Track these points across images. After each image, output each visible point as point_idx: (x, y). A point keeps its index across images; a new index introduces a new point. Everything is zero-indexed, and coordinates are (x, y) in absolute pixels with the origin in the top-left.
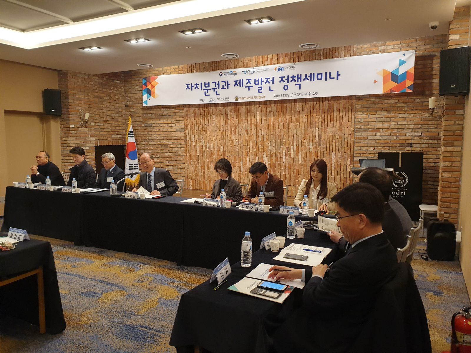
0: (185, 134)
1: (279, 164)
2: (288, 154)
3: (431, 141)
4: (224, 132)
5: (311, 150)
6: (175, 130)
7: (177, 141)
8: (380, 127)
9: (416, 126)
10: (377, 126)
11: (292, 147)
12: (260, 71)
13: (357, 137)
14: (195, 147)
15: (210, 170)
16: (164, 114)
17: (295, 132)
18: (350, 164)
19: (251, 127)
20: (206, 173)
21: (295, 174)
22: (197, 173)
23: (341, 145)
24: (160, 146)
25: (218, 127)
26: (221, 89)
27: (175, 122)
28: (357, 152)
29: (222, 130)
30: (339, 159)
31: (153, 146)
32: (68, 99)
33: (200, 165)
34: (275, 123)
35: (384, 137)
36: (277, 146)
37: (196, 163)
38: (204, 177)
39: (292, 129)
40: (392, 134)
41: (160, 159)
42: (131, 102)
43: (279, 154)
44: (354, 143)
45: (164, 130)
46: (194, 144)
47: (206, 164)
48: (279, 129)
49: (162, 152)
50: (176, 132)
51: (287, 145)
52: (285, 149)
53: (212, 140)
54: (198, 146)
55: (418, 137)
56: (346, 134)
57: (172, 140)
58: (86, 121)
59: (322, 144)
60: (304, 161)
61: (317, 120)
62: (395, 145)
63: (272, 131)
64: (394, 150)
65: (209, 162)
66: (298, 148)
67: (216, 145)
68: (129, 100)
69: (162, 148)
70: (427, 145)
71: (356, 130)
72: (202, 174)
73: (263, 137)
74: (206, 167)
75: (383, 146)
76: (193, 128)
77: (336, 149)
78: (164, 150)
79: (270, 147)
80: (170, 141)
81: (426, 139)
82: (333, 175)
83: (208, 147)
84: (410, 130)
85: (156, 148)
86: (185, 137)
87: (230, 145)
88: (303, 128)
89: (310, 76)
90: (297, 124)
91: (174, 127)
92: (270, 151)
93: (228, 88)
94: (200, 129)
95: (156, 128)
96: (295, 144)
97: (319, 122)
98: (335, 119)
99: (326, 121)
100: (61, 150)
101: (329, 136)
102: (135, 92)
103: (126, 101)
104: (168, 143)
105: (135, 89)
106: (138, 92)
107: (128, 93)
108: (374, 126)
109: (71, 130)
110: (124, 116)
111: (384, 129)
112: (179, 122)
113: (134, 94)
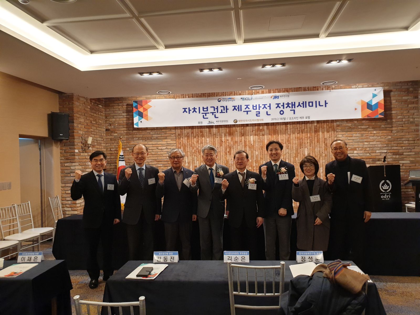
3: (394, 156)
4: (220, 154)
8: (355, 146)
9: (382, 146)
12: (258, 98)
16: (153, 138)
17: (287, 151)
26: (220, 113)
27: (165, 145)
35: (359, 155)
40: (366, 152)
42: (113, 127)
45: (153, 153)
46: (187, 165)
54: (191, 166)
57: (162, 162)
58: (89, 145)
61: (306, 141)
62: (368, 160)
68: (110, 125)
70: (391, 159)
73: (257, 157)
76: (186, 150)
77: (323, 165)
80: (159, 163)
81: (391, 155)
84: (379, 148)
88: (294, 148)
89: (303, 104)
91: (165, 150)
93: (227, 112)
94: (193, 151)
97: (307, 143)
98: (321, 140)
99: (313, 142)
100: (61, 177)
101: (317, 155)
102: (118, 117)
103: (107, 125)
104: (158, 165)
105: (118, 114)
106: (122, 117)
107: (110, 117)
108: (352, 146)
109: (75, 155)
110: (105, 140)
111: (360, 148)
112: (170, 145)
113: (117, 119)
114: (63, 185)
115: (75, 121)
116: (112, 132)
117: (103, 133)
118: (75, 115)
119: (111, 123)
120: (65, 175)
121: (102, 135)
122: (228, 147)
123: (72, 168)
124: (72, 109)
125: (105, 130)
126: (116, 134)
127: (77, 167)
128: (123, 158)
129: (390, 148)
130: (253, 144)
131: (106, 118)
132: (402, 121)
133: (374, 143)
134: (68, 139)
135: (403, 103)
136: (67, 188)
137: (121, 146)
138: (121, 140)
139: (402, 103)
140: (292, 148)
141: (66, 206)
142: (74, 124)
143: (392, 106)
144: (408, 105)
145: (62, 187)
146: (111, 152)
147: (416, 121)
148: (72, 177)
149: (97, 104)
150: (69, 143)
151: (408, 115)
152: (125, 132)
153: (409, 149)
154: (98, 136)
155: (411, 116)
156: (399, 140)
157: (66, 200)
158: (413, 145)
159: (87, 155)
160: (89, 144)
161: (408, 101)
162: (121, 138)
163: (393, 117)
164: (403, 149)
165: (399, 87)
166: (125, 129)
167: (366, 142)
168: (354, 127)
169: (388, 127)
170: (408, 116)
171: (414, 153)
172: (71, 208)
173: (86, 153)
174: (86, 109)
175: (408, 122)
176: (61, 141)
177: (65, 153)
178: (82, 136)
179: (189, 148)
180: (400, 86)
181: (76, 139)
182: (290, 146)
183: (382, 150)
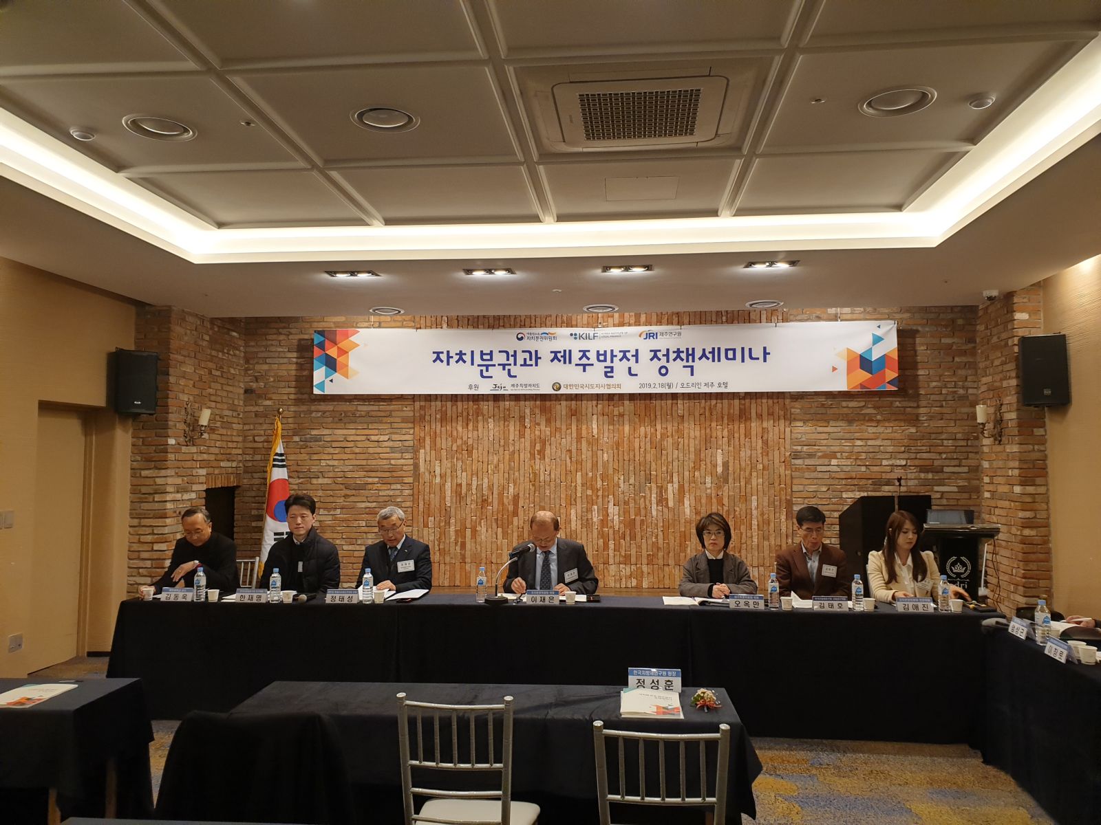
0: (416, 458)
1: (642, 521)
2: (662, 501)
3: (922, 475)
4: (516, 455)
5: (709, 491)
6: (388, 450)
7: (392, 475)
8: (836, 449)
9: (897, 449)
10: (832, 447)
11: (670, 485)
13: (796, 468)
14: (442, 486)
15: (478, 540)
16: (359, 413)
17: (675, 456)
18: (787, 519)
19: (579, 443)
20: (468, 546)
21: (678, 541)
22: (444, 548)
23: (767, 483)
24: (342, 486)
25: (502, 443)
26: (521, 365)
27: (387, 432)
28: (798, 495)
29: (511, 450)
30: (764, 509)
31: (324, 488)
32: (168, 374)
33: (452, 528)
34: (632, 437)
35: (844, 467)
36: (637, 484)
37: (442, 524)
38: (463, 557)
39: (670, 450)
40: (860, 463)
41: (342, 518)
42: (262, 384)
43: (642, 499)
44: (792, 478)
45: (357, 450)
46: (438, 480)
47: (468, 525)
48: (642, 450)
49: (348, 500)
50: (391, 455)
51: (659, 481)
52: (654, 490)
53: (485, 470)
54: (448, 485)
55: (900, 468)
56: (777, 461)
57: (377, 473)
58: (203, 429)
59: (731, 480)
60: (696, 514)
61: (719, 433)
62: (863, 482)
63: (625, 454)
64: (864, 491)
65: (478, 521)
66: (681, 487)
67: (496, 482)
68: (257, 379)
69: (349, 492)
70: (916, 481)
71: (794, 455)
72: (458, 548)
73: (605, 465)
74: (468, 532)
75: (844, 483)
76: (438, 446)
77: (759, 489)
78: (354, 495)
79: (622, 485)
80: (373, 474)
81: (915, 471)
82: (755, 540)
83: (474, 487)
84: (888, 456)
85: (331, 493)
86: (416, 466)
87: (530, 482)
88: (692, 449)
90: (679, 440)
91: (386, 444)
92: (623, 493)
93: (536, 365)
94: (455, 448)
95: (334, 445)
96: (675, 479)
97: (723, 437)
98: (754, 433)
99: (736, 435)
100: (131, 502)
101: (744, 465)
102: (276, 361)
103: (247, 379)
104: (366, 479)
105: (277, 355)
106: (285, 360)
107: (256, 361)
108: (825, 447)
109: (169, 451)
110: (241, 416)
111: (844, 454)
112: (399, 431)
113: (273, 366)
114: (136, 522)
115: (171, 371)
116: (260, 396)
117: (239, 399)
118: (171, 355)
119: (259, 374)
120: (140, 498)
121: (236, 402)
122: (538, 440)
123: (159, 481)
124: (165, 343)
125: (242, 391)
126: (268, 403)
127: (170, 481)
128: (283, 461)
129: (913, 456)
130: (596, 436)
131: (247, 361)
132: (941, 394)
133: (878, 442)
134: (153, 412)
135: (942, 352)
136: (144, 528)
137: (280, 431)
138: (279, 417)
139: (939, 353)
140: (686, 448)
141: (139, 573)
142: (170, 378)
143: (919, 358)
144: (953, 358)
145: (131, 527)
146: (256, 445)
147: (971, 394)
148: (156, 504)
149: (226, 328)
150: (155, 422)
151: (954, 379)
152: (292, 397)
153: (957, 459)
154: (226, 406)
155: (961, 383)
156: (933, 436)
157: (139, 558)
158: (964, 449)
159: (196, 451)
160: (202, 426)
161: (954, 347)
162: (279, 413)
163: (921, 384)
164: (942, 459)
165: (932, 316)
166: (293, 390)
167: (857, 439)
168: (831, 405)
169: (910, 407)
170: (953, 383)
171: (966, 469)
172: (150, 576)
173: (195, 448)
174: (201, 343)
175: (954, 397)
176: (136, 416)
177: (143, 444)
178: (186, 406)
179: (444, 441)
180: (936, 312)
181: (172, 413)
182: (682, 442)
183: (895, 458)
